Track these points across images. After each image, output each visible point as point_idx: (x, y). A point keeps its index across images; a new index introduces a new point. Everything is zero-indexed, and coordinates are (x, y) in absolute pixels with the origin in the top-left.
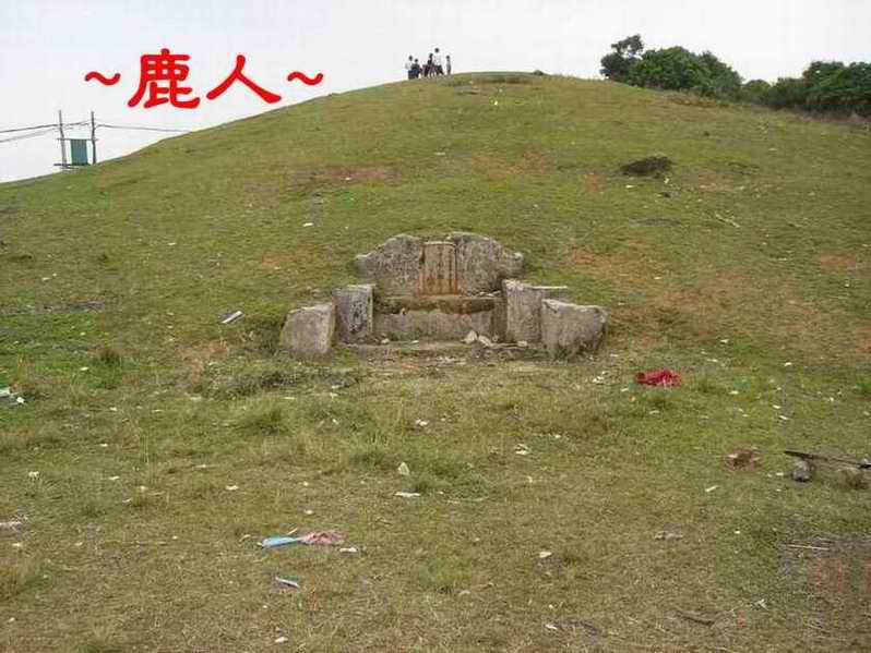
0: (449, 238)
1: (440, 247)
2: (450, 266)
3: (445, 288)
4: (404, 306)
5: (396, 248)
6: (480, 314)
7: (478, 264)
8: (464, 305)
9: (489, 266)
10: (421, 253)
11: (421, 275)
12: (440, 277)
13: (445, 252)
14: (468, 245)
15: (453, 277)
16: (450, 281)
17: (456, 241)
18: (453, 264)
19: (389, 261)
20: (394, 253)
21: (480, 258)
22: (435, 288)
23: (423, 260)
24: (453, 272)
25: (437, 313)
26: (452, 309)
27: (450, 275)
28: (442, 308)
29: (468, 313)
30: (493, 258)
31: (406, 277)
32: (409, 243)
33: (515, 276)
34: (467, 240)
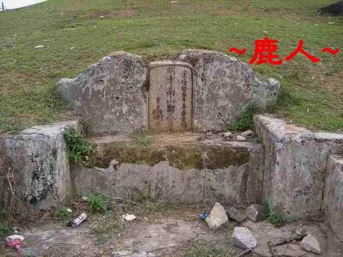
0: (183, 56)
1: (171, 69)
2: (184, 95)
3: (177, 123)
4: (117, 155)
5: (111, 69)
6: (228, 170)
7: (221, 93)
8: (205, 155)
9: (236, 96)
10: (144, 77)
11: (145, 107)
12: (171, 108)
13: (178, 75)
14: (210, 66)
15: (188, 110)
16: (184, 113)
17: (193, 61)
18: (188, 93)
19: (100, 87)
20: (107, 76)
21: (224, 85)
22: (164, 124)
23: (147, 86)
24: (188, 104)
25: (164, 167)
26: (187, 162)
27: (184, 106)
28: (172, 160)
29: (210, 167)
30: (242, 84)
31: (125, 109)
32: (128, 64)
33: (271, 110)
34: (208, 60)
